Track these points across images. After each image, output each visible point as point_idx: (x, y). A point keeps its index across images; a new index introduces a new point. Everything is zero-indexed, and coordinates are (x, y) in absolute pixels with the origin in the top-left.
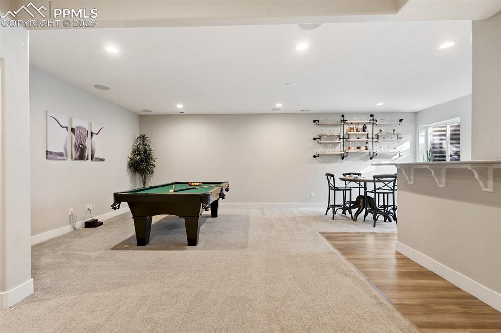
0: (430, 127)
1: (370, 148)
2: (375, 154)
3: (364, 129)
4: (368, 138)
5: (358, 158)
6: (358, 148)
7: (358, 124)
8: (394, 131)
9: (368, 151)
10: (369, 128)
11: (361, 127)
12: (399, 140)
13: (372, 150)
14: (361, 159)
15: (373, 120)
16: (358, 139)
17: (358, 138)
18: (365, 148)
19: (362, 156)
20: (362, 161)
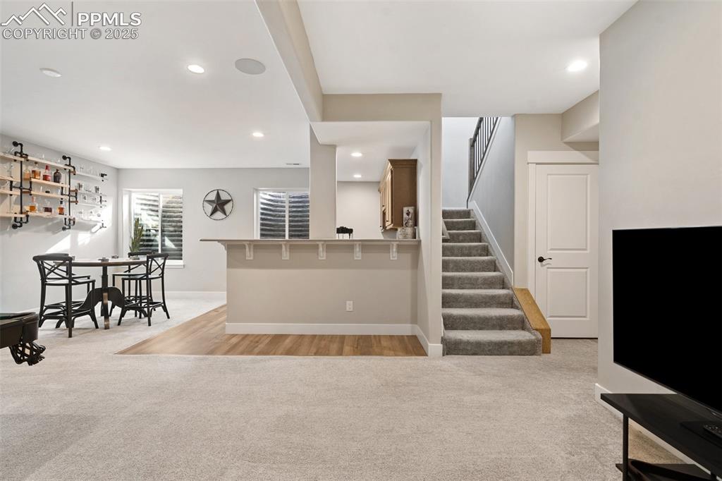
0: (134, 192)
1: (66, 211)
2: (72, 222)
3: (57, 178)
4: (62, 194)
5: (44, 226)
6: (48, 210)
7: (47, 167)
8: (97, 189)
9: (62, 217)
10: (64, 177)
11: (51, 174)
12: (103, 203)
13: (68, 215)
14: (48, 229)
15: (70, 165)
16: (47, 194)
17: (47, 192)
18: (58, 211)
19: (50, 224)
20: (49, 234)
